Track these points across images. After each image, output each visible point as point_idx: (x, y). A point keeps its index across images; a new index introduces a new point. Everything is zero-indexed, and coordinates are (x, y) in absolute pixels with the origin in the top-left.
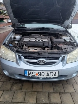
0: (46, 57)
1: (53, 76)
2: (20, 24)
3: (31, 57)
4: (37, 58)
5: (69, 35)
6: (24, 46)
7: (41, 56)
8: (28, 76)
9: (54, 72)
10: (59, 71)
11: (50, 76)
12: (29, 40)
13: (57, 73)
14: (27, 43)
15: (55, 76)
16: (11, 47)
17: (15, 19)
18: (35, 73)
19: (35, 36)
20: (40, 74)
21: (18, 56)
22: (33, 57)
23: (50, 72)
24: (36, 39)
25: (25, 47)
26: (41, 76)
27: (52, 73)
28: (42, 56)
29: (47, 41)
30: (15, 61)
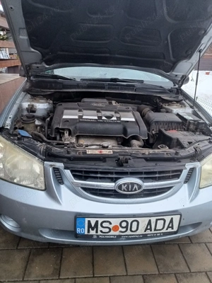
0: (141, 173)
1: (164, 231)
2: (47, 66)
3: (97, 173)
4: (114, 176)
5: (187, 101)
6: (66, 134)
7: (125, 170)
8: (86, 233)
9: (168, 219)
10: (181, 215)
11: (155, 230)
12: (81, 117)
13: (176, 219)
14: (76, 127)
15: (170, 230)
16: (26, 140)
17: (33, 50)
18: (110, 223)
19: (95, 105)
20: (126, 227)
21: (51, 169)
22: (101, 173)
23: (157, 220)
24: (100, 115)
25: (68, 139)
26: (129, 232)
27: (162, 221)
28: (130, 170)
29: (134, 120)
30: (43, 188)
